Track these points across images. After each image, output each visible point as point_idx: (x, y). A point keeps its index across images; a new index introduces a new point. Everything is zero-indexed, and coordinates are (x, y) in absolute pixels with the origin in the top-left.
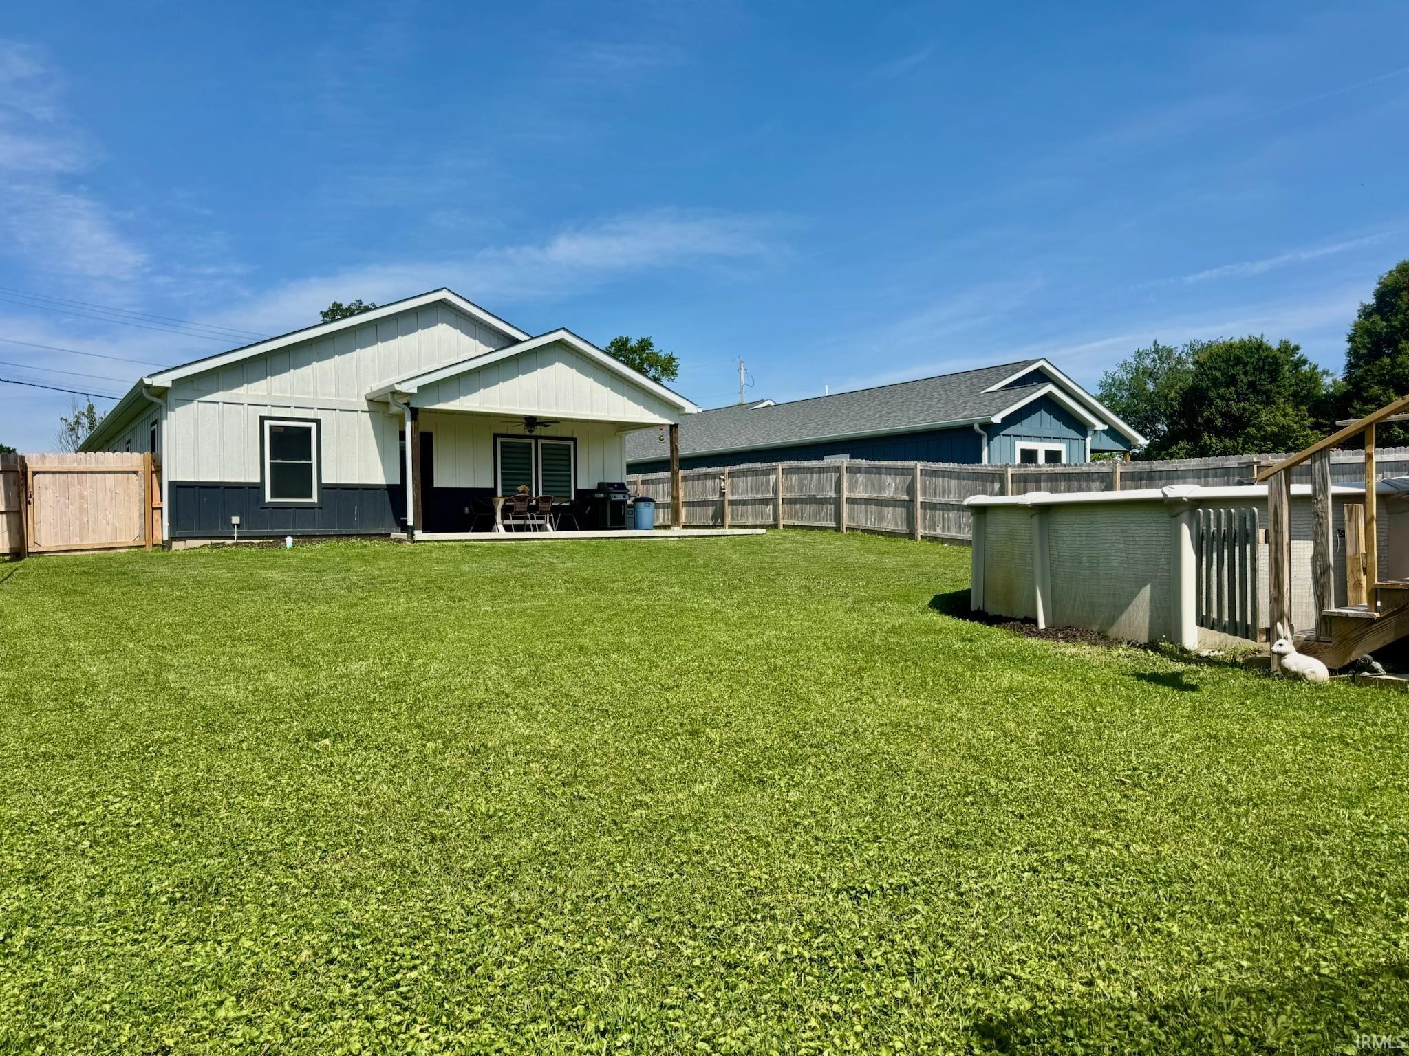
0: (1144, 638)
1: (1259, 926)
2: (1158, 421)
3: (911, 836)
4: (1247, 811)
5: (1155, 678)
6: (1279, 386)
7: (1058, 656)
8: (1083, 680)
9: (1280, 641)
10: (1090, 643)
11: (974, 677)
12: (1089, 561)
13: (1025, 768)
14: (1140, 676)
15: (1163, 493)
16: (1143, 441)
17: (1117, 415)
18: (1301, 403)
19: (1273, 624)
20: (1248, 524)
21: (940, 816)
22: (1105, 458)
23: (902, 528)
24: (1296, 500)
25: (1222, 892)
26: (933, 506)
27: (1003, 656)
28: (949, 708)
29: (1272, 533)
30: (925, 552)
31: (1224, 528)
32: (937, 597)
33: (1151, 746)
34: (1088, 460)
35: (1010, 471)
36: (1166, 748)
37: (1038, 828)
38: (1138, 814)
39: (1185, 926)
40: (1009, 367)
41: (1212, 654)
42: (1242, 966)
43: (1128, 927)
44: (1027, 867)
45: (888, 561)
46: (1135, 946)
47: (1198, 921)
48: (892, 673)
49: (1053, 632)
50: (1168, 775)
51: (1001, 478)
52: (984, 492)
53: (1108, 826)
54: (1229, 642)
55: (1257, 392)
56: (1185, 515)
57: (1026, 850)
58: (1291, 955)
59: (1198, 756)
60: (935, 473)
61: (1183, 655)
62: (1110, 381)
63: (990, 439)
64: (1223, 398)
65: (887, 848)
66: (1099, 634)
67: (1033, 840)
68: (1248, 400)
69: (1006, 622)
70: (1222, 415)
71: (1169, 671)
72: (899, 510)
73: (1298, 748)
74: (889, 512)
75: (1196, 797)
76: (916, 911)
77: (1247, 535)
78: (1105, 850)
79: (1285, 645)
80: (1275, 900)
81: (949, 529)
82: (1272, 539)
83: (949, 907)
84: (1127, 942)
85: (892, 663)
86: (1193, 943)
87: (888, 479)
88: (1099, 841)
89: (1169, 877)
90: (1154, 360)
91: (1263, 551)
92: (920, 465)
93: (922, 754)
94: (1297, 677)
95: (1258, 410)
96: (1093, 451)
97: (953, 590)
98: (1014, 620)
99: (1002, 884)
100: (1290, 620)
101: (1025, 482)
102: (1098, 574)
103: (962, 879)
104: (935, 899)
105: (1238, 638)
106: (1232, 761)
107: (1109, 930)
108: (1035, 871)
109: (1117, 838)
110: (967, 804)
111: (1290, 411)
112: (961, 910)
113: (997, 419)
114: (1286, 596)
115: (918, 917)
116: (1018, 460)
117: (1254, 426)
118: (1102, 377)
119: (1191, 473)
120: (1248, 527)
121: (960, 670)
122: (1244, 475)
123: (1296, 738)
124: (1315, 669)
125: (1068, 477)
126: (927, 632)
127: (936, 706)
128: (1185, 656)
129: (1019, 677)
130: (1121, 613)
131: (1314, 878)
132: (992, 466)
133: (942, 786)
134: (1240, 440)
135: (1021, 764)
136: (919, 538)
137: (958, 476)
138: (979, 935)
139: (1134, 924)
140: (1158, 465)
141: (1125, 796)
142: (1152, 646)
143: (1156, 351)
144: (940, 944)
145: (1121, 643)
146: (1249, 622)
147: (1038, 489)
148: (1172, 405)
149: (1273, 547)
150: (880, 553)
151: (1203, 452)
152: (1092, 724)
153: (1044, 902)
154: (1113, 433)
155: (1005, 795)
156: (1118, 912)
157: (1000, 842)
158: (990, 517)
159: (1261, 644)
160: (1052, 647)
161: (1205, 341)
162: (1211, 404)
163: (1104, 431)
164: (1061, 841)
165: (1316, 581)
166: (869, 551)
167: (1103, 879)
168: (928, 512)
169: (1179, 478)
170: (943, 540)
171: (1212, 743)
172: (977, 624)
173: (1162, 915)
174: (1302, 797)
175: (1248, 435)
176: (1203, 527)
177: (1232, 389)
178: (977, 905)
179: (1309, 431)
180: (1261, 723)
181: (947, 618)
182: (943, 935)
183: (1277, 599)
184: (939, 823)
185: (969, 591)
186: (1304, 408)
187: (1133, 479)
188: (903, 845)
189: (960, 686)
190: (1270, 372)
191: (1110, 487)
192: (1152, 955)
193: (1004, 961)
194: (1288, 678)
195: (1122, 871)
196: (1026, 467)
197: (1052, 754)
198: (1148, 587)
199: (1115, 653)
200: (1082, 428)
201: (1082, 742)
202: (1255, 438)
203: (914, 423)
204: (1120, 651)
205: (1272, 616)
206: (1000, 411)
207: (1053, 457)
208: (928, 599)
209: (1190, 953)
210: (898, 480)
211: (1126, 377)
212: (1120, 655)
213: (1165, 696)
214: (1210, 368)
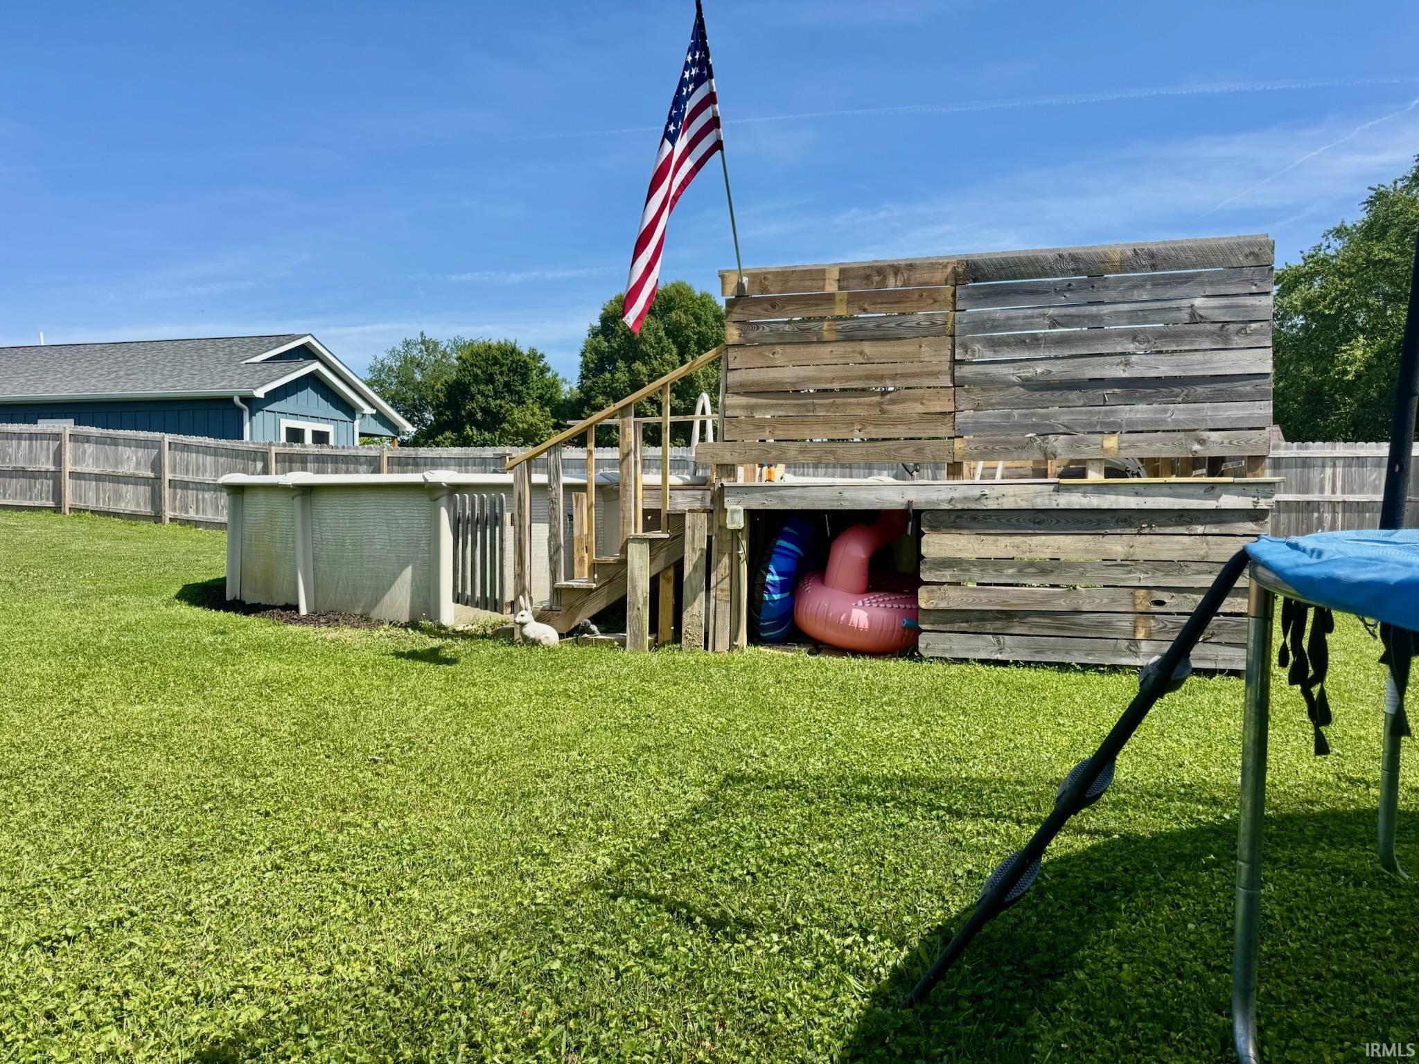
0: (405, 618)
1: (490, 873)
2: (426, 410)
3: (132, 860)
4: (487, 769)
5: (414, 655)
6: (528, 389)
7: (319, 642)
8: (342, 664)
9: (523, 612)
10: (353, 626)
11: (224, 672)
12: (352, 544)
13: (275, 762)
14: (399, 655)
15: (424, 477)
16: (410, 429)
17: (386, 401)
18: (546, 405)
19: (517, 598)
20: (497, 508)
21: (170, 831)
22: (374, 442)
23: (147, 510)
24: (536, 488)
25: (460, 850)
26: (185, 485)
27: (259, 646)
28: (190, 710)
29: (516, 517)
30: (175, 538)
31: (477, 512)
32: (186, 587)
33: (405, 722)
34: (357, 443)
35: (274, 450)
36: (419, 722)
37: (284, 823)
38: (388, 790)
39: (425, 889)
40: (273, 339)
41: (466, 629)
42: (473, 914)
43: (372, 903)
44: (269, 867)
45: (125, 548)
46: (377, 921)
47: (438, 882)
48: (122, 676)
49: (316, 617)
50: (419, 747)
51: (264, 457)
52: (245, 471)
53: (358, 807)
54: (481, 616)
55: (511, 392)
56: (444, 500)
57: (270, 849)
58: (515, 893)
59: (447, 724)
60: (187, 448)
61: (440, 631)
62: (379, 366)
63: (252, 415)
64: (482, 393)
65: (99, 881)
66: (362, 616)
67: (278, 836)
68: (503, 398)
69: (265, 610)
70: (482, 409)
71: (427, 647)
72: (141, 489)
73: (532, 705)
74: (128, 490)
75: (443, 764)
76: (132, 945)
77: (496, 518)
78: (352, 831)
79: (526, 616)
80: (505, 846)
81: (204, 511)
82: (517, 522)
83: (174, 930)
84: (370, 919)
85: (123, 666)
86: (431, 903)
87: (126, 452)
88: (348, 823)
89: (413, 845)
90: (421, 351)
91: (509, 532)
92: (168, 438)
93: (154, 764)
94: (535, 643)
95: (512, 408)
96: (361, 435)
97: (207, 579)
98: (274, 607)
99: (239, 890)
100: (530, 593)
101: (289, 462)
102: (361, 557)
103: (192, 896)
104: (157, 925)
105: (488, 612)
106: (476, 725)
107: (352, 912)
108: (278, 868)
109: (366, 819)
110: (206, 811)
111: (537, 411)
112: (189, 930)
113: (260, 393)
114: (527, 572)
115: (133, 951)
116: (283, 439)
117: (508, 422)
118: (371, 361)
119: (453, 461)
120: (497, 511)
121: (209, 665)
122: (499, 464)
123: (531, 696)
124: (548, 634)
125: (335, 459)
126: (173, 627)
127: (176, 709)
128: (443, 632)
129: (275, 667)
130: (384, 595)
131: (537, 818)
132: (254, 443)
133: (176, 797)
134: (497, 433)
135: (270, 758)
136: (167, 521)
137: (215, 452)
138: (209, 953)
139: (377, 899)
140: (423, 452)
141: (377, 774)
142: (413, 625)
143: (423, 342)
144: (160, 975)
145: (383, 624)
146: (497, 597)
147: (304, 469)
148: (438, 396)
149: (517, 529)
150: (116, 538)
151: (466, 442)
152: (348, 708)
153: (285, 899)
154: (381, 417)
155: (251, 795)
156: (362, 891)
157: (241, 845)
158: (248, 498)
159: (507, 617)
160: (312, 633)
161: (467, 339)
162: (473, 398)
163: (372, 415)
164: (309, 832)
165: (551, 558)
166: (101, 536)
167: (349, 862)
168: (179, 491)
169: (442, 465)
170: (197, 524)
171: (461, 710)
172: (232, 614)
173: (405, 884)
174: (532, 748)
175: (503, 430)
176: (459, 510)
177: (491, 387)
178: (209, 919)
179: (551, 430)
180: (504, 685)
181: (197, 610)
182: (164, 964)
183: (520, 576)
184: (168, 840)
185: (225, 578)
186: (547, 409)
187: (400, 464)
188: (122, 872)
189: (207, 684)
190: (521, 375)
191: (377, 470)
192: (392, 926)
193: (236, 973)
194: (528, 645)
195: (368, 849)
196: (292, 446)
197: (304, 743)
198: (410, 568)
199: (376, 634)
200: (350, 410)
201: (337, 726)
202: (510, 433)
203: (161, 388)
204: (382, 632)
205: (516, 591)
206: (263, 384)
207: (320, 437)
208: (176, 589)
209: (428, 915)
210: (140, 454)
211: (395, 364)
212: (381, 635)
213: (422, 671)
214: (472, 365)
